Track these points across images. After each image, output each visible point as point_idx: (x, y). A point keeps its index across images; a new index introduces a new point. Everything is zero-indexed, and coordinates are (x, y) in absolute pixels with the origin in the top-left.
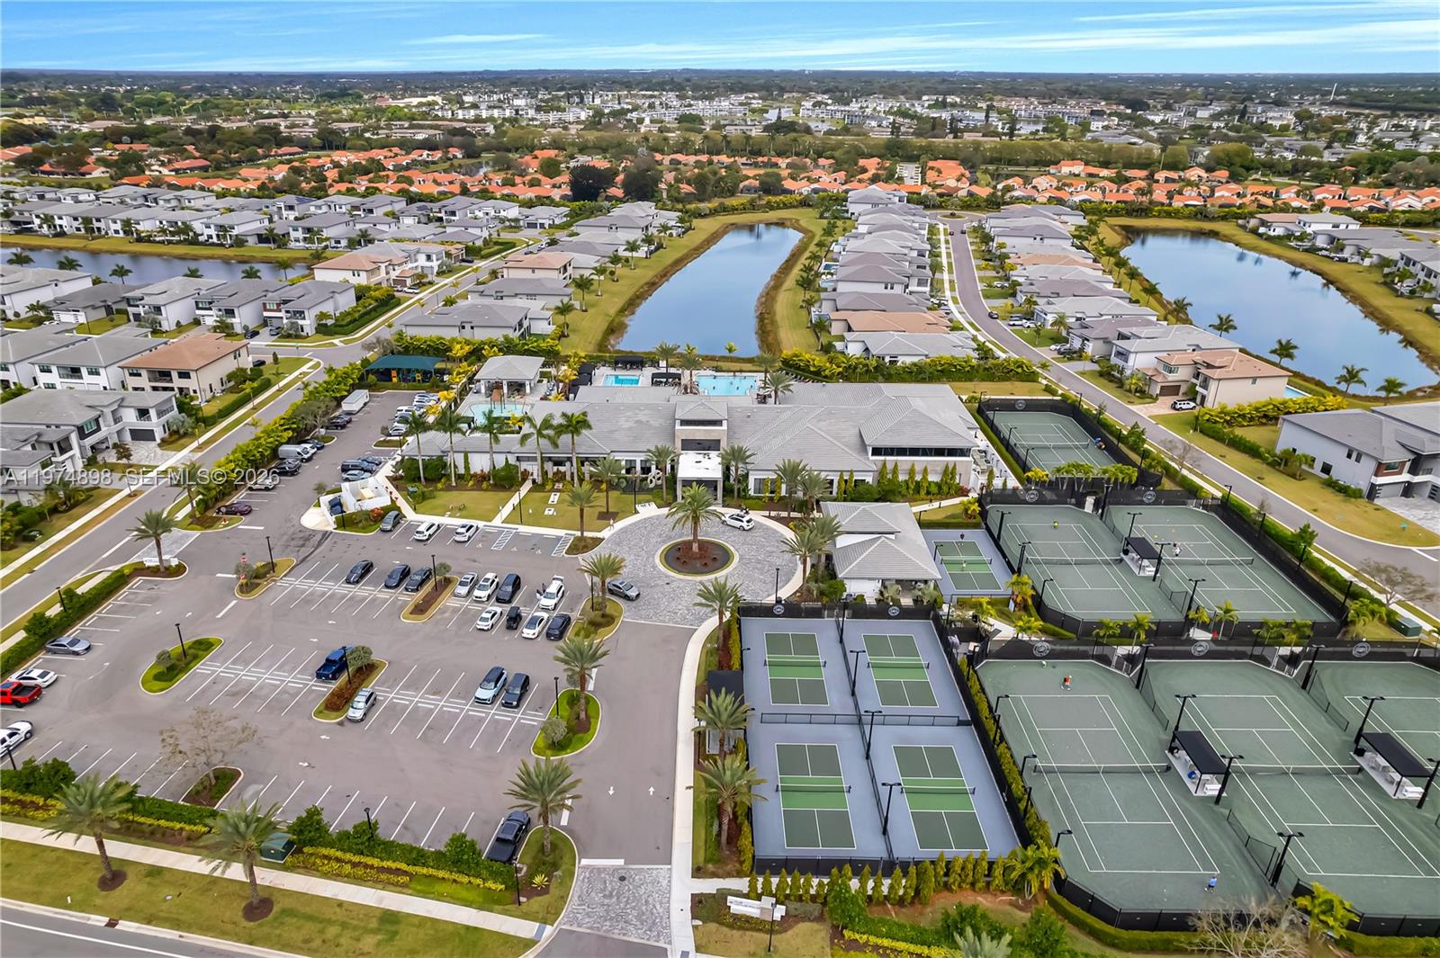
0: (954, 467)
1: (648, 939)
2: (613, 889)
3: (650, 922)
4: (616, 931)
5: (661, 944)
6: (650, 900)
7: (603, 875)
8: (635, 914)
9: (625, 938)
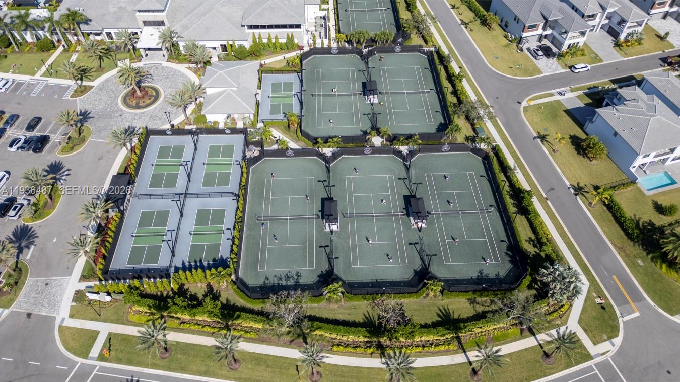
0: (292, 35)
1: (50, 313)
2: (41, 290)
3: (53, 305)
4: (36, 310)
5: (55, 315)
6: (56, 294)
7: (38, 283)
8: (47, 301)
9: (40, 313)
